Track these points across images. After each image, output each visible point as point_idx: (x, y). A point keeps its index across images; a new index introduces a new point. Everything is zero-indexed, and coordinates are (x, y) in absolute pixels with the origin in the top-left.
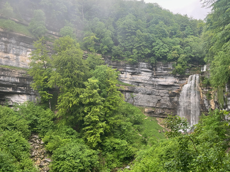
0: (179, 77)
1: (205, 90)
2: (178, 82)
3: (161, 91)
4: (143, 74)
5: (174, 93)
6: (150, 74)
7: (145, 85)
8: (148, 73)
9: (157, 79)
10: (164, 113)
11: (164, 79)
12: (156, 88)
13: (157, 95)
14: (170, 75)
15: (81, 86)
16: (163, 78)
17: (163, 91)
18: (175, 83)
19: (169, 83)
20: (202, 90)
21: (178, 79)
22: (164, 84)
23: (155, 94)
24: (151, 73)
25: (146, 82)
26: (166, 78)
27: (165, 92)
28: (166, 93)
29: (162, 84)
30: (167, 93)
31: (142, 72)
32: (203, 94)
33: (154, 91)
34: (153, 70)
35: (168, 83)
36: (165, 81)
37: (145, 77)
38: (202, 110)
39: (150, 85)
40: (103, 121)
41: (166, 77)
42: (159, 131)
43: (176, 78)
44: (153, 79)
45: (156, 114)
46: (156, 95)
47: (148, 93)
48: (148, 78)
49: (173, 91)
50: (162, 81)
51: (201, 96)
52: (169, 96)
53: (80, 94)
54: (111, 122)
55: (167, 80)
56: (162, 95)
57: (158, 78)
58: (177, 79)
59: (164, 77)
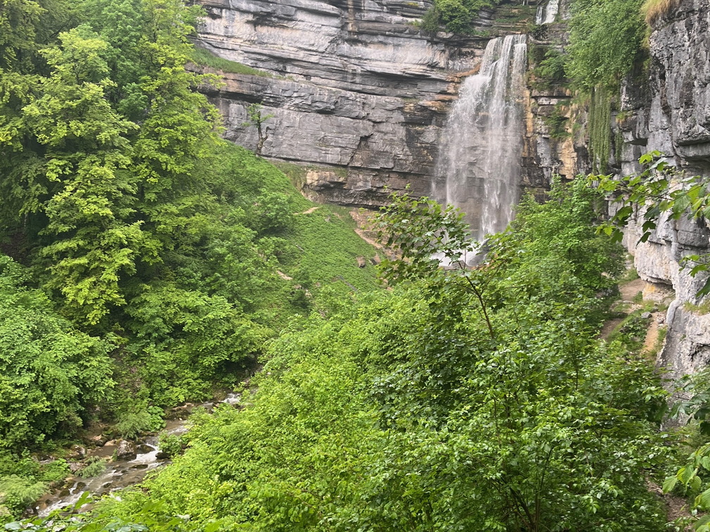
0: (447, 43)
1: (545, 103)
2: (442, 64)
3: (373, 99)
4: (301, 25)
5: (424, 108)
6: (330, 27)
7: (311, 72)
8: (323, 21)
9: (360, 49)
10: (382, 191)
11: (389, 51)
12: (354, 87)
13: (357, 118)
14: (412, 35)
15: (30, 64)
16: (385, 44)
17: (383, 99)
18: (433, 66)
19: (408, 66)
20: (533, 101)
21: (443, 51)
22: (387, 71)
23: (350, 111)
24: (336, 22)
25: (314, 59)
26: (396, 46)
27: (390, 107)
28: (392, 110)
29: (379, 70)
30: (399, 109)
31: (300, 16)
32: (535, 115)
33: (347, 99)
34: (347, 9)
35: (404, 65)
36: (393, 60)
37: (312, 35)
38: (526, 179)
39: (331, 71)
40: (129, 220)
41: (396, 41)
42: (360, 262)
43: (435, 47)
44: (345, 48)
45: (351, 196)
46: (354, 115)
47: (322, 106)
48: (323, 43)
49: (421, 103)
50: (381, 58)
51: (529, 123)
52: (405, 124)
53: (24, 101)
54: (166, 225)
55: (400, 53)
56: (377, 115)
57: (366, 44)
58: (438, 53)
59: (390, 40)
